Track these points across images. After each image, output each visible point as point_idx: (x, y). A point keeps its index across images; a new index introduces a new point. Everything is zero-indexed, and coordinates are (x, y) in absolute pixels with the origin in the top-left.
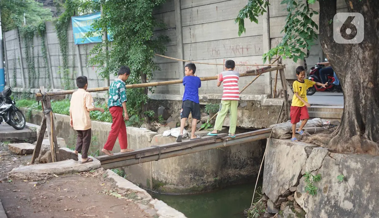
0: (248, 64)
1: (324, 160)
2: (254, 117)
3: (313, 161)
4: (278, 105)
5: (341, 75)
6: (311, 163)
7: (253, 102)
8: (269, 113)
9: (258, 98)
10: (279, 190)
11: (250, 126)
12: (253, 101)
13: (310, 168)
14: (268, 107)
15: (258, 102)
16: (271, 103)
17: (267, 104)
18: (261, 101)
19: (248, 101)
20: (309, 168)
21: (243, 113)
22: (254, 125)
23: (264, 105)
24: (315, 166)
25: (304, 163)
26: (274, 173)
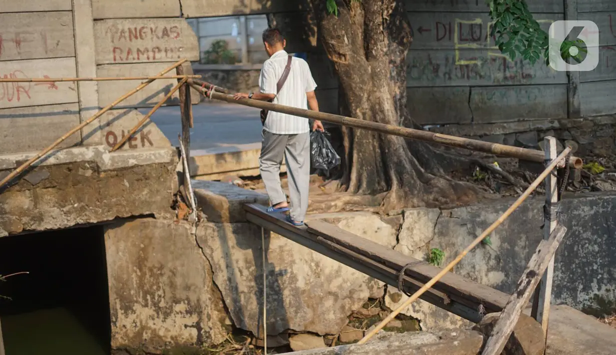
1: (437, 226)
2: (79, 200)
3: (415, 232)
4: (157, 161)
6: (411, 236)
7: (71, 166)
8: (127, 184)
9: (81, 154)
10: (343, 307)
11: (72, 224)
12: (70, 163)
13: (412, 246)
14: (121, 172)
15: (87, 165)
16: (132, 162)
17: (120, 165)
18: (97, 160)
19: (54, 165)
20: (410, 247)
21: (36, 200)
22: (85, 218)
23: (109, 167)
24: (420, 240)
25: (394, 242)
26: (306, 284)
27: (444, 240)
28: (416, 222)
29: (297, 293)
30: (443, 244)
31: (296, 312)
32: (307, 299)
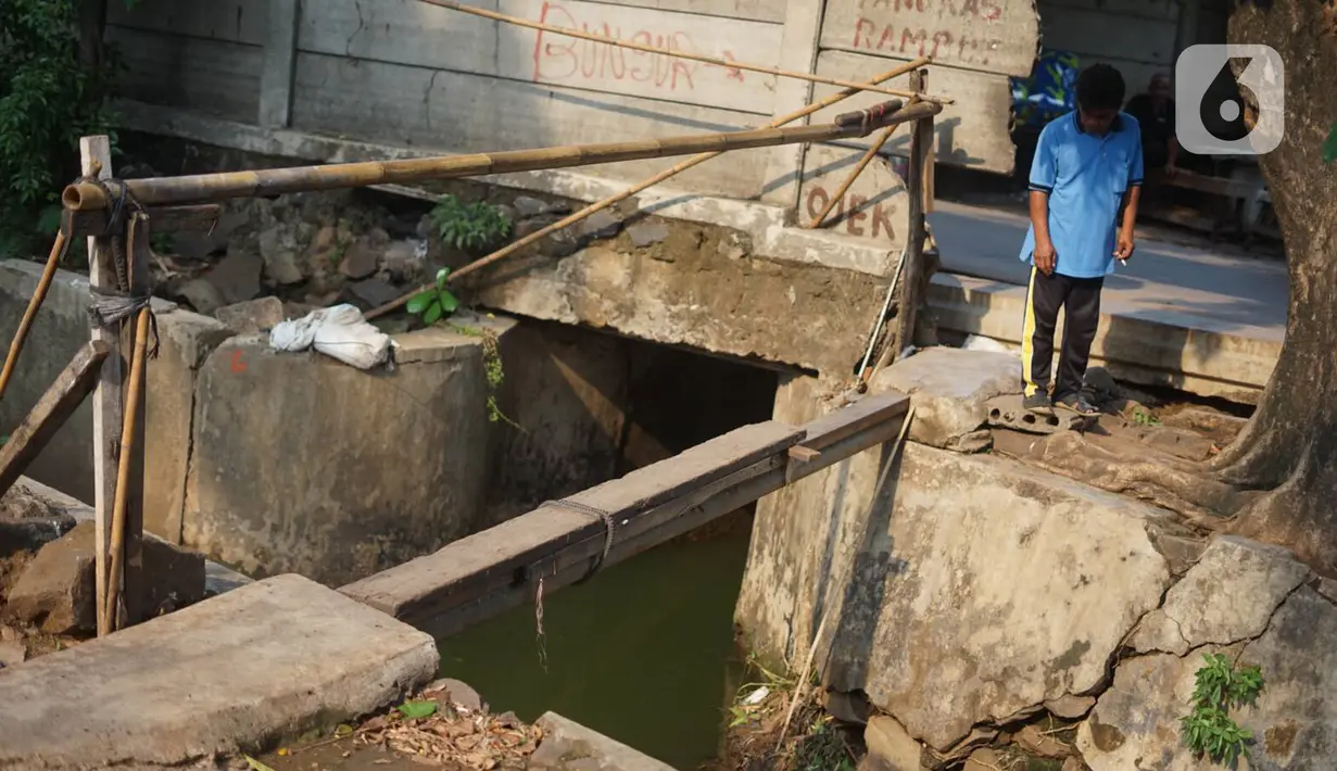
0: (684, 46)
1: (1285, 608)
2: (704, 300)
3: (1215, 598)
4: (858, 267)
5: (1310, 212)
6: (1202, 605)
7: (706, 230)
8: (792, 297)
9: (733, 214)
10: (975, 698)
11: (675, 339)
12: (704, 224)
13: (1193, 631)
14: (791, 269)
15: (735, 237)
16: (811, 255)
17: (788, 254)
18: (756, 233)
19: (678, 220)
20: (1186, 631)
21: (636, 274)
22: (700, 336)
23: (768, 253)
24: (1222, 626)
25: (1152, 602)
26: (929, 610)
27: (1292, 657)
28: (1227, 576)
29: (905, 618)
30: (1285, 665)
31: (887, 664)
32: (916, 643)
